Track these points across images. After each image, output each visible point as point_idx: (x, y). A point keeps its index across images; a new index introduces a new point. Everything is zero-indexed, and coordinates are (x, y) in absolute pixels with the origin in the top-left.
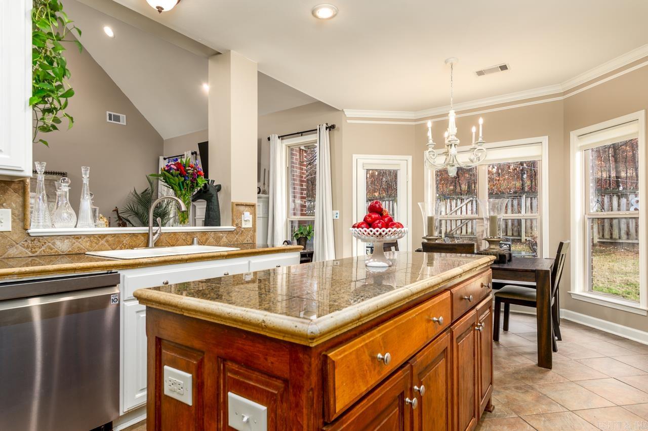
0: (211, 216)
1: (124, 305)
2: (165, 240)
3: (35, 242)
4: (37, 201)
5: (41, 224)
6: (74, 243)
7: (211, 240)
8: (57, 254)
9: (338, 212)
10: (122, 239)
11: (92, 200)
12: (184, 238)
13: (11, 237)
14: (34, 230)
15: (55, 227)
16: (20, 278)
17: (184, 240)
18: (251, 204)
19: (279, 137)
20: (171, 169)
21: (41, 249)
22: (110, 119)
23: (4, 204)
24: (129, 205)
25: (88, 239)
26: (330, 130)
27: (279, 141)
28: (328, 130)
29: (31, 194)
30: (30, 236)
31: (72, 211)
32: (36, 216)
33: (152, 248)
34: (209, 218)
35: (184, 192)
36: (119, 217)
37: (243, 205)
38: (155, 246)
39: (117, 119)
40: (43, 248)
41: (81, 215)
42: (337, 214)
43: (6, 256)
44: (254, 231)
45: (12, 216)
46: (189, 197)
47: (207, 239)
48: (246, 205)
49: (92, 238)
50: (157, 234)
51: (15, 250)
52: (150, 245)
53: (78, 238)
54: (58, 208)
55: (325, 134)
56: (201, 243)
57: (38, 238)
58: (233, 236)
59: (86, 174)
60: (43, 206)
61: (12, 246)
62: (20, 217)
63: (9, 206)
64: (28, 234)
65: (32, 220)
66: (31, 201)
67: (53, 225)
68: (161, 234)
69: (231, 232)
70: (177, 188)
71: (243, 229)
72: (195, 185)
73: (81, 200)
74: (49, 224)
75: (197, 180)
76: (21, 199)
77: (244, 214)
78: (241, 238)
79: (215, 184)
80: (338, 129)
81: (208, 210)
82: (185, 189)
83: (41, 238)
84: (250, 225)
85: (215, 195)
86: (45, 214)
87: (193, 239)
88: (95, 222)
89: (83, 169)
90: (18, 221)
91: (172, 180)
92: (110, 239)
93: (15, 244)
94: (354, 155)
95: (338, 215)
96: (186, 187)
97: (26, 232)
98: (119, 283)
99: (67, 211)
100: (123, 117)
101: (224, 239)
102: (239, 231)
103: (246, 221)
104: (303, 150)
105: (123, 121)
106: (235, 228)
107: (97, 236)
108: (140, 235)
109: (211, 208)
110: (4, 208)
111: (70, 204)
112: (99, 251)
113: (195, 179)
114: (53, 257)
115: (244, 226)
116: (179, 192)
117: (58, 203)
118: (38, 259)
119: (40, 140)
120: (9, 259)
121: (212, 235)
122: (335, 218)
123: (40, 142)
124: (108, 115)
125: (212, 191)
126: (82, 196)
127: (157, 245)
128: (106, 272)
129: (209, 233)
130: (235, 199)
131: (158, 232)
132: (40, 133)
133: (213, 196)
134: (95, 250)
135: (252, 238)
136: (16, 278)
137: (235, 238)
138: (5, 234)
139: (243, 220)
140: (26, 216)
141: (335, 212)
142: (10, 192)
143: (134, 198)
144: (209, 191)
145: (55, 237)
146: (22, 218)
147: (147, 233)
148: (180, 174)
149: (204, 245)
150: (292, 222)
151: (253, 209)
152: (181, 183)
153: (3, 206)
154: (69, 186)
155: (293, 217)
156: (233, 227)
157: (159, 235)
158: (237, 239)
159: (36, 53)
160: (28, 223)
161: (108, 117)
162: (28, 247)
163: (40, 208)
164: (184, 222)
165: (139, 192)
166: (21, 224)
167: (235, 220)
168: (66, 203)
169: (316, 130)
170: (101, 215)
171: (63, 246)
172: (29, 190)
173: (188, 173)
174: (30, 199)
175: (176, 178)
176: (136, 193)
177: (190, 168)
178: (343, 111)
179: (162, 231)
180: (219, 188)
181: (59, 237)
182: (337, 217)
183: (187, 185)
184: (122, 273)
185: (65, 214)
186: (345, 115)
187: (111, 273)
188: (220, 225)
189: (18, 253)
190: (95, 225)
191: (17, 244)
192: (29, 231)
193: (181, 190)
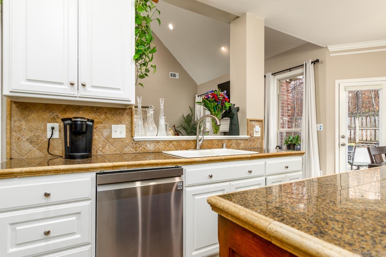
0: (233, 128)
1: (185, 189)
2: (205, 145)
3: (137, 144)
4: (137, 120)
5: (140, 134)
6: (156, 146)
7: (234, 145)
8: (147, 152)
9: (322, 125)
10: (181, 143)
11: (165, 119)
12: (217, 143)
13: (125, 141)
14: (136, 137)
15: (147, 136)
16: (128, 168)
17: (217, 145)
18: (260, 120)
19: (272, 74)
20: (209, 97)
21: (140, 149)
22: (171, 76)
23: (122, 122)
24: (180, 123)
25: (163, 143)
26: (314, 64)
27: (272, 77)
28: (313, 64)
29: (135, 116)
30: (134, 141)
31: (155, 126)
32: (137, 129)
33: (198, 150)
34: (232, 130)
35: (216, 113)
36: (175, 130)
37: (255, 121)
38: (200, 149)
39: (174, 75)
40: (141, 148)
41: (160, 128)
42: (321, 126)
43: (123, 152)
44: (262, 139)
45: (126, 129)
46: (220, 115)
47: (231, 144)
48: (257, 121)
49: (165, 143)
50: (202, 140)
51: (127, 149)
52: (198, 148)
53: (158, 143)
54: (148, 124)
55: (311, 67)
56: (228, 147)
57: (138, 142)
58: (247, 142)
59: (162, 103)
60: (141, 123)
61: (126, 147)
62: (130, 129)
63: (125, 123)
64: (134, 139)
65: (136, 132)
66: (135, 120)
67: (146, 134)
68: (204, 141)
69: (246, 140)
70: (212, 110)
71: (254, 138)
72: (224, 107)
73: (160, 119)
74: (144, 133)
75: (225, 104)
76: (130, 119)
77: (255, 127)
78: (253, 144)
79: (235, 107)
80: (322, 62)
81: (231, 124)
82: (218, 110)
83: (140, 142)
84: (259, 135)
85: (236, 114)
86: (142, 128)
87: (223, 144)
88: (167, 133)
89: (160, 100)
90: (129, 132)
91: (209, 105)
92: (175, 143)
93: (127, 145)
94: (336, 81)
95: (322, 128)
96: (218, 109)
97: (133, 138)
98: (183, 175)
99: (152, 126)
100: (177, 74)
101: (242, 145)
102: (252, 139)
103: (257, 132)
104: (288, 82)
105: (177, 77)
106: (250, 137)
107: (168, 142)
108: (191, 141)
109: (233, 123)
110: (122, 124)
111: (154, 122)
112: (169, 150)
113: (224, 104)
114: (146, 154)
115: (255, 135)
116: (213, 113)
117: (148, 121)
118: (138, 155)
119: (140, 84)
120: (125, 154)
121: (234, 141)
122: (319, 129)
123: (139, 85)
124: (170, 74)
125: (234, 111)
126: (160, 117)
127: (201, 148)
128: (175, 166)
129: (233, 140)
130: (249, 116)
131: (202, 139)
132: (139, 79)
133: (234, 115)
134: (167, 150)
135: (261, 144)
136: (126, 168)
137: (249, 144)
138: (123, 139)
139: (254, 132)
140: (133, 129)
141: (319, 125)
142: (125, 115)
143: (183, 119)
144: (231, 111)
145: (146, 142)
146: (131, 130)
147: (195, 140)
148: (215, 100)
149: (229, 148)
150: (281, 133)
151: (261, 123)
152: (215, 107)
153: (122, 123)
154: (153, 111)
155: (282, 129)
156: (248, 136)
157: (202, 141)
158: (250, 144)
159: (137, 29)
160: (133, 133)
161: (170, 75)
162: (133, 148)
163: (139, 124)
164: (217, 133)
165: (185, 116)
166: (130, 134)
167: (249, 131)
168: (152, 121)
169: (303, 65)
170: (170, 128)
171: (151, 147)
172: (134, 113)
173: (219, 100)
174: (134, 119)
175: (213, 103)
176: (183, 116)
177: (221, 96)
178: (326, 47)
179: (204, 139)
180: (238, 109)
181: (149, 142)
182: (320, 129)
183: (219, 107)
184: (184, 167)
185: (152, 128)
186: (329, 50)
187: (178, 167)
188: (239, 135)
189: (128, 151)
190: (167, 135)
191: (128, 145)
192: (134, 138)
193: (215, 111)
